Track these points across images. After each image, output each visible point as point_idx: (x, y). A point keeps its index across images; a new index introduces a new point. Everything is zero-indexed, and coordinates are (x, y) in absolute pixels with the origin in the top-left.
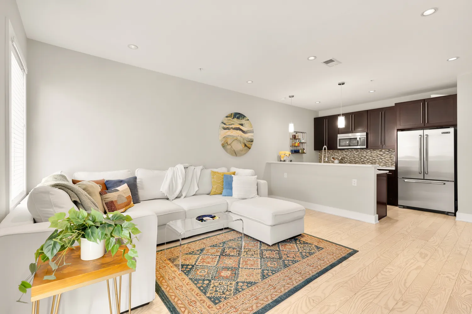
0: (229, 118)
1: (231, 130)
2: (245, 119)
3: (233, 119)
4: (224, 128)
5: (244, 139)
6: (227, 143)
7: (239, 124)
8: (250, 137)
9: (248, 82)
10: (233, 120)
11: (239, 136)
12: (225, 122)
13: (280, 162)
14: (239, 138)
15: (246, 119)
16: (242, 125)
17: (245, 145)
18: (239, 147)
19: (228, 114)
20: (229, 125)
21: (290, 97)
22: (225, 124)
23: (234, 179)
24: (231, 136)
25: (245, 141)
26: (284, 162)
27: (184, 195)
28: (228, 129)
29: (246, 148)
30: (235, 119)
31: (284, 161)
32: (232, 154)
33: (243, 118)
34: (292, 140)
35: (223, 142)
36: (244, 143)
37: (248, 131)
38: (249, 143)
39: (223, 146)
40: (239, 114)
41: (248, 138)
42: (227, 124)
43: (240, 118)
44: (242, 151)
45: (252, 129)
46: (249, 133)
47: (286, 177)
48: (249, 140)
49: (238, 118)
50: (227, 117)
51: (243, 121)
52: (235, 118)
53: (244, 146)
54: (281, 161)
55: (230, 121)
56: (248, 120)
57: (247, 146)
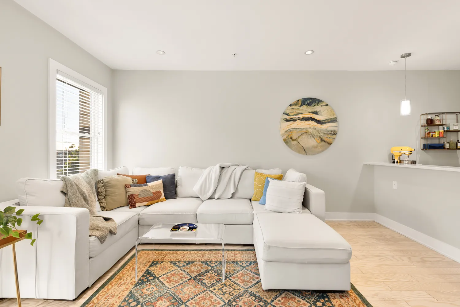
0: (294, 107)
1: (298, 121)
2: (322, 105)
3: (300, 106)
4: (287, 119)
5: (319, 132)
6: (291, 138)
7: (310, 112)
8: (333, 129)
9: (307, 53)
10: (301, 108)
11: (310, 128)
12: (287, 113)
13: (392, 165)
14: (310, 130)
15: (324, 104)
16: (316, 113)
17: (322, 140)
18: (310, 142)
19: (293, 102)
20: (294, 115)
21: (403, 57)
22: (287, 115)
23: (270, 184)
24: (298, 129)
25: (322, 134)
26: (399, 165)
27: (217, 196)
28: (293, 120)
29: (323, 143)
30: (304, 107)
31: (400, 162)
32: (299, 152)
33: (318, 103)
34: (423, 128)
35: (285, 137)
36: (320, 137)
37: (326, 120)
38: (329, 136)
39: (286, 141)
40: (311, 98)
41: (327, 129)
42: (291, 114)
43: (313, 105)
44: (316, 147)
45: (335, 116)
46: (329, 122)
47: (396, 188)
48: (329, 133)
49: (309, 105)
50: (291, 105)
51: (317, 108)
52: (304, 105)
53: (319, 141)
54: (394, 162)
55: (296, 110)
56: (327, 105)
57: (324, 141)
